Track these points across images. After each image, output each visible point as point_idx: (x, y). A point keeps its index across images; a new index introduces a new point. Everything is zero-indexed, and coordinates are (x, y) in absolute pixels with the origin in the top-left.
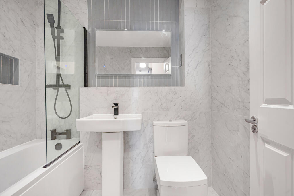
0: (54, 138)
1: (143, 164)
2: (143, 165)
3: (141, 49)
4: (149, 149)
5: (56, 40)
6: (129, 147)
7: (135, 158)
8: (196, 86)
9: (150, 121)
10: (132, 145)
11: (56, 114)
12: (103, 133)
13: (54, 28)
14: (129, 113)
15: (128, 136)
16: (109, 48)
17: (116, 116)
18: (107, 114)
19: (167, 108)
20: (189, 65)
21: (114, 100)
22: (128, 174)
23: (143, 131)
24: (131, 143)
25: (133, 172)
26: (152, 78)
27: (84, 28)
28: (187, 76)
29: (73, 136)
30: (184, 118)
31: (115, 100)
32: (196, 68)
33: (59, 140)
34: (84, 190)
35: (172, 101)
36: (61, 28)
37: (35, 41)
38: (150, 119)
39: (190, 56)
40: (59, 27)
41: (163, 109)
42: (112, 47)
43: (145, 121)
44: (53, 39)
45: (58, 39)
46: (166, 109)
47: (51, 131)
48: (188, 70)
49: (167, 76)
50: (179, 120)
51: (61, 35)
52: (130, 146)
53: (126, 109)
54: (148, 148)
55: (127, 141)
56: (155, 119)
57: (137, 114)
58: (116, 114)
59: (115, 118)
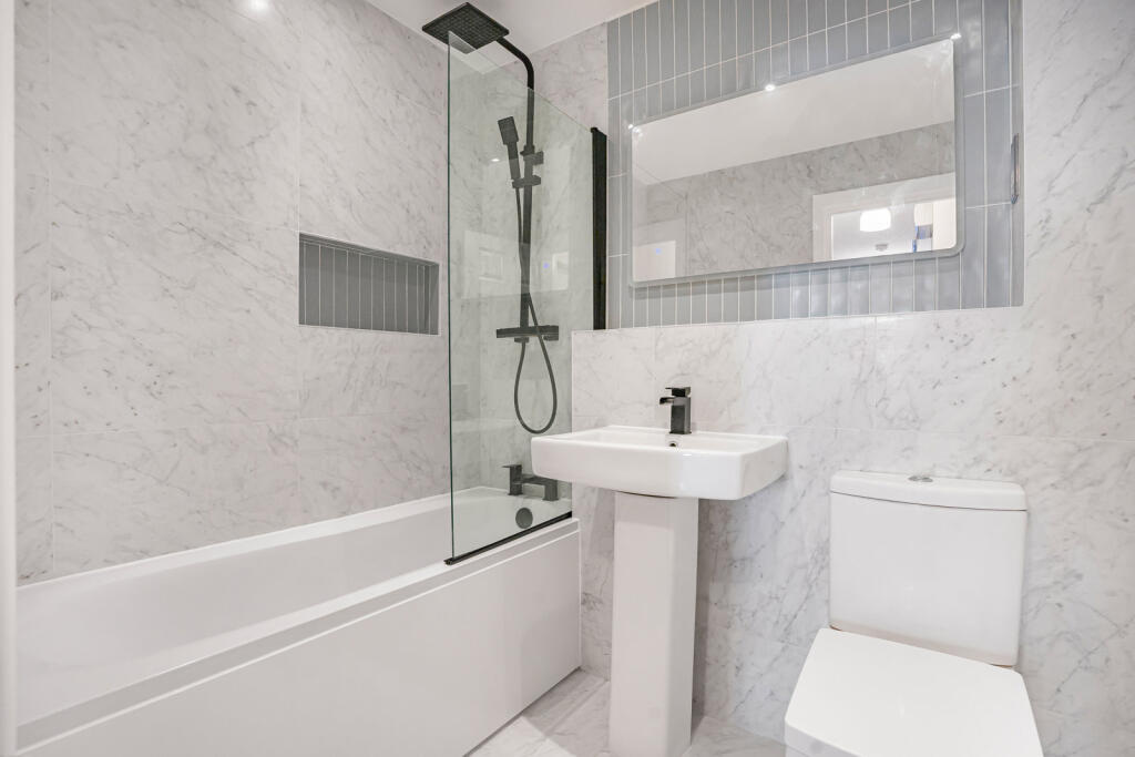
0: (516, 491)
1: (784, 644)
2: (783, 650)
3: (856, 150)
4: (814, 589)
5: (522, 191)
6: (731, 565)
7: (754, 614)
8: (1100, 298)
9: (825, 469)
10: (743, 559)
11: (520, 418)
12: (617, 496)
13: (517, 157)
14: (731, 429)
15: (726, 522)
16: (721, 172)
17: (676, 438)
18: (653, 429)
19: (911, 418)
20: (1050, 188)
21: (677, 375)
22: (723, 666)
23: (792, 510)
24: (737, 551)
25: (742, 665)
26: (845, 280)
27: (594, 130)
28: (1042, 245)
29: (563, 494)
30: (1013, 472)
31: (683, 374)
32: (1103, 198)
33: (528, 500)
34: (578, 670)
35: (939, 383)
36: (536, 151)
37: (479, 208)
38: (823, 460)
39: (1058, 135)
40: (529, 148)
41: (891, 420)
42: (734, 170)
43: (801, 467)
44: (514, 190)
45: (526, 184)
46: (907, 418)
47: (508, 470)
48: (1044, 216)
49: (934, 259)
50: (979, 479)
51: (536, 171)
52: (735, 561)
53: (721, 413)
54: (811, 587)
55: (722, 539)
56: (847, 461)
57: (767, 434)
58: (679, 428)
59: (673, 445)
